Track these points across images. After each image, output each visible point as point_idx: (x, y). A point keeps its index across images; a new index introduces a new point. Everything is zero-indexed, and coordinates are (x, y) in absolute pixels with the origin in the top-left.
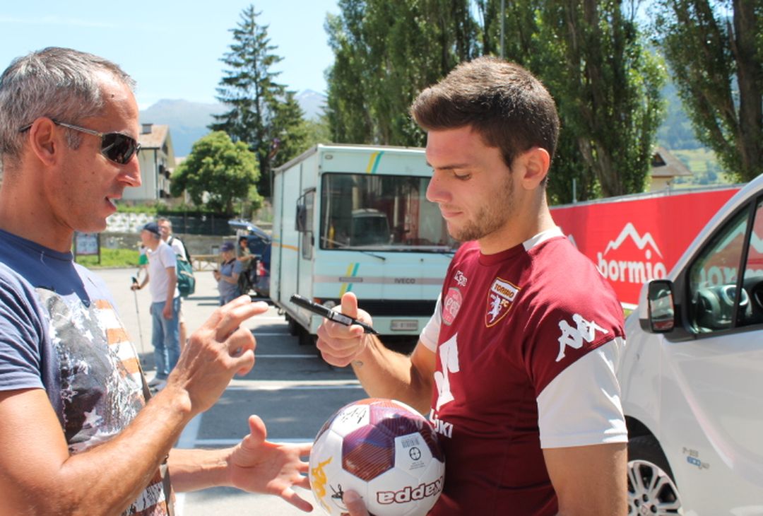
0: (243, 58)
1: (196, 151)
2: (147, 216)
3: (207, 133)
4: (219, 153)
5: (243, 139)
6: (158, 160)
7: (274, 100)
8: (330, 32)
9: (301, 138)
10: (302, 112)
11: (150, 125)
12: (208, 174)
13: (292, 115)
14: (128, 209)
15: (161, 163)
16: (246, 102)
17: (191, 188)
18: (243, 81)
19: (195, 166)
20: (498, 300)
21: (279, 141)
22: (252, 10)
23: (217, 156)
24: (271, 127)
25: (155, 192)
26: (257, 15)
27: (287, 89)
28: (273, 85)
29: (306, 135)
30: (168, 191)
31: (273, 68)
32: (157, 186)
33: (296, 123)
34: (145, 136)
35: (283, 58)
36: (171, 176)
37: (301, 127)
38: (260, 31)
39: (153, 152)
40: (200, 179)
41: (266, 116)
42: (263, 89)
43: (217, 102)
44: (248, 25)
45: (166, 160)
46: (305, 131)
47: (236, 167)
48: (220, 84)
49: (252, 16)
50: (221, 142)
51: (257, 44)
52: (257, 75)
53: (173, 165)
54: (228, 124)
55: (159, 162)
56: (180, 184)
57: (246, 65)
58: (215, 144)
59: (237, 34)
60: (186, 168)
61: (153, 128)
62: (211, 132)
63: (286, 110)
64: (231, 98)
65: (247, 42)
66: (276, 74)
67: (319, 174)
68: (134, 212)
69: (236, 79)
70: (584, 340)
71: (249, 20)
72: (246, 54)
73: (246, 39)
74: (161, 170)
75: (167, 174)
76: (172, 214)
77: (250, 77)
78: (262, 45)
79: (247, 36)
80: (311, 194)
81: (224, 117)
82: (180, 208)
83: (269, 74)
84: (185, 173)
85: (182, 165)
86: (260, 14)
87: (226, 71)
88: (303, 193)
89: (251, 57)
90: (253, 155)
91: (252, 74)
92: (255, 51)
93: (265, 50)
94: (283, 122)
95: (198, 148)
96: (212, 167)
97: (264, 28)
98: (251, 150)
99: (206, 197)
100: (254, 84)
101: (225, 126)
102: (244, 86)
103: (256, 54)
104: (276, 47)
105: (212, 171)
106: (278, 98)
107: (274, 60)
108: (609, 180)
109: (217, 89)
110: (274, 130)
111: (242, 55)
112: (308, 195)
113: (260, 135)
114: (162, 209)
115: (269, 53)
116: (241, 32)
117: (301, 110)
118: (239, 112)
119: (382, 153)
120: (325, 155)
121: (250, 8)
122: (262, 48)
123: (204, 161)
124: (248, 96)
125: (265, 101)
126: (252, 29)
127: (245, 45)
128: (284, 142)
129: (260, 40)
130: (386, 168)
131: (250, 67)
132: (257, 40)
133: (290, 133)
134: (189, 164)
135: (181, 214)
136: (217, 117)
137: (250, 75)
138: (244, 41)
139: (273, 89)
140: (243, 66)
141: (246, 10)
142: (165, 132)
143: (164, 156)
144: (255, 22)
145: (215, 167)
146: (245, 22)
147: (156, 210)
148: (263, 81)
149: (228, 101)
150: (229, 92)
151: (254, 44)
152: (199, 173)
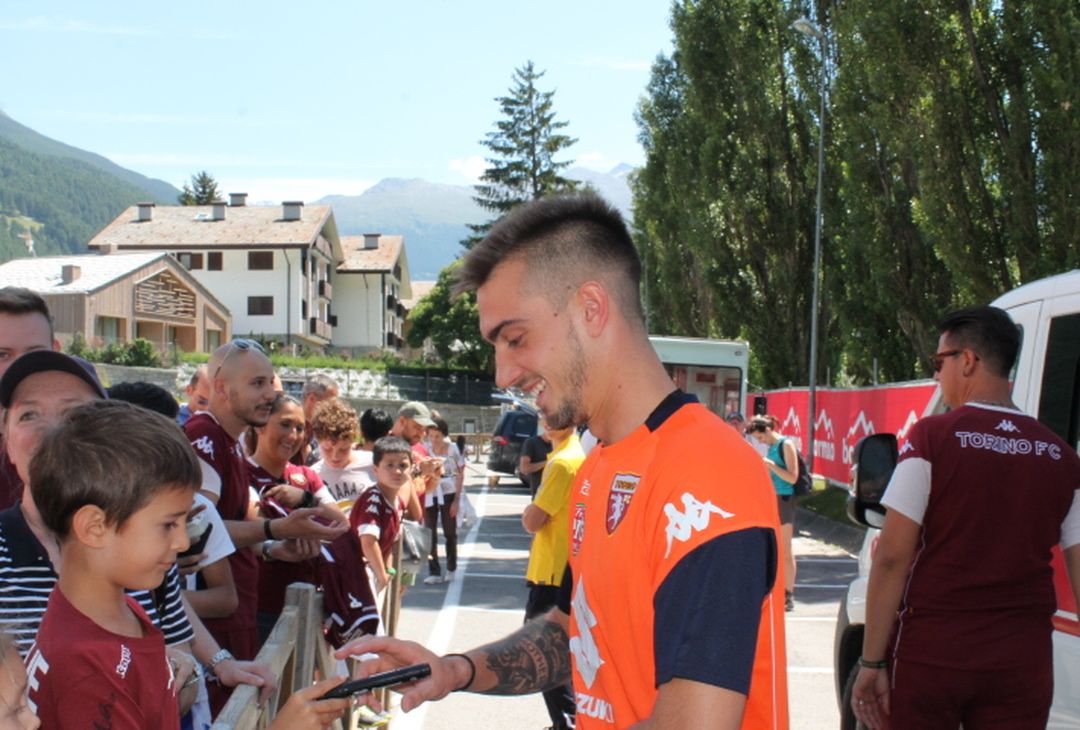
0: (515, 140)
1: (443, 281)
2: (373, 374)
6: (387, 288)
11: (377, 236)
12: (461, 315)
14: (346, 364)
15: (391, 294)
17: (437, 336)
18: (514, 174)
19: (443, 303)
22: (530, 69)
25: (381, 336)
26: (537, 77)
28: (560, 181)
30: (398, 333)
31: (559, 156)
32: (384, 328)
34: (369, 252)
35: (577, 140)
36: (409, 317)
38: (542, 101)
39: (380, 276)
40: (449, 322)
42: (544, 186)
43: (475, 204)
44: (523, 91)
45: (398, 287)
48: (482, 178)
49: (529, 78)
51: (536, 120)
52: (537, 164)
53: (410, 296)
55: (388, 292)
56: (420, 328)
57: (519, 152)
59: (508, 104)
60: (430, 305)
61: (380, 239)
64: (497, 200)
65: (522, 116)
66: (563, 165)
68: (354, 368)
69: (506, 171)
71: (526, 85)
72: (520, 134)
73: (521, 112)
74: (391, 303)
75: (401, 311)
76: (409, 371)
77: (526, 170)
79: (521, 108)
82: (419, 363)
83: (555, 165)
84: (428, 314)
85: (424, 301)
86: (542, 74)
87: (492, 161)
89: (527, 139)
91: (529, 164)
92: (534, 130)
93: (550, 129)
95: (448, 277)
96: (467, 305)
97: (548, 96)
99: (457, 345)
100: (531, 179)
102: (515, 182)
103: (536, 134)
104: (565, 124)
105: (469, 311)
107: (562, 143)
109: (477, 188)
111: (513, 136)
114: (392, 363)
115: (556, 132)
116: (514, 102)
121: (527, 66)
122: (543, 125)
124: (522, 197)
126: (530, 97)
127: (518, 121)
129: (541, 115)
131: (524, 155)
132: (537, 114)
134: (434, 299)
135: (421, 372)
136: (476, 228)
137: (526, 165)
138: (517, 116)
139: (561, 187)
140: (515, 153)
141: (522, 70)
142: (398, 246)
143: (396, 282)
144: (534, 87)
145: (472, 306)
146: (519, 88)
147: (384, 366)
148: (543, 174)
149: (493, 205)
150: (494, 191)
151: (533, 119)
152: (448, 313)
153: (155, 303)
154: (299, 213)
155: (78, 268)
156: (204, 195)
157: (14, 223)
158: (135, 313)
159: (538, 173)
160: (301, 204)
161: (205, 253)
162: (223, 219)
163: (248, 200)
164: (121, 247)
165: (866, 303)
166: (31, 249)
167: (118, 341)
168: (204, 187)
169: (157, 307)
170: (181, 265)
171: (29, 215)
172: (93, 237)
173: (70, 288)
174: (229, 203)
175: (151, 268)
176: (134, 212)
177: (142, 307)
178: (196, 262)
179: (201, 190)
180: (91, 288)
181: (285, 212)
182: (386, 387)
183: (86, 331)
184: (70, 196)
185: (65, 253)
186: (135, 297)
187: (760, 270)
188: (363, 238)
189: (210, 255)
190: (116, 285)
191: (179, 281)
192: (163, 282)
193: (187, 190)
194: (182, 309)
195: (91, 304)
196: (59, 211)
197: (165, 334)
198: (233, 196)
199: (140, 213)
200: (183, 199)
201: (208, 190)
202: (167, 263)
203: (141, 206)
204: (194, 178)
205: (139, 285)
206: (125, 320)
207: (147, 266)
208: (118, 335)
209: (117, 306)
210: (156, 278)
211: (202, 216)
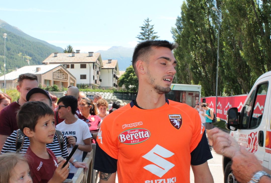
2: (110, 93)
8: (173, 33)
11: (111, 60)
12: (132, 79)
14: (104, 91)
15: (114, 74)
17: (126, 84)
19: (127, 76)
22: (148, 20)
25: (112, 84)
26: (150, 21)
30: (117, 84)
32: (113, 82)
34: (109, 64)
35: (159, 37)
36: (119, 79)
38: (151, 27)
39: (112, 70)
40: (128, 81)
44: (146, 25)
49: (148, 22)
53: (119, 75)
56: (122, 82)
59: (143, 28)
60: (124, 77)
65: (146, 31)
68: (106, 92)
71: (147, 23)
73: (146, 30)
74: (114, 76)
75: (117, 78)
76: (119, 93)
78: (151, 32)
82: (121, 90)
84: (124, 79)
85: (122, 76)
86: (151, 21)
87: (138, 42)
89: (147, 36)
92: (149, 34)
93: (153, 34)
95: (128, 70)
96: (133, 76)
97: (152, 26)
99: (130, 86)
103: (149, 36)
104: (157, 33)
105: (133, 78)
107: (156, 37)
111: (144, 36)
114: (115, 91)
116: (144, 28)
121: (147, 19)
123: (130, 74)
126: (148, 26)
129: (151, 31)
134: (125, 75)
135: (122, 93)
138: (145, 31)
140: (145, 40)
142: (116, 62)
143: (116, 71)
144: (149, 24)
146: (145, 24)
147: (113, 91)
151: (149, 32)
152: (128, 78)
153: (58, 76)
154: (92, 55)
155: (40, 68)
156: (70, 51)
157: (25, 57)
158: (53, 79)
160: (93, 52)
161: (70, 64)
162: (74, 56)
163: (80, 52)
164: (50, 63)
165: (229, 76)
166: (29, 64)
167: (49, 86)
168: (70, 49)
169: (59, 77)
170: (64, 67)
171: (28, 56)
172: (43, 61)
173: (38, 73)
174: (76, 52)
175: (57, 68)
176: (53, 55)
177: (55, 77)
178: (68, 67)
179: (69, 49)
180: (43, 73)
181: (89, 54)
182: (113, 96)
183: (42, 83)
184: (38, 51)
185: (37, 64)
186: (53, 75)
187: (204, 68)
188: (108, 61)
189: (71, 65)
190: (49, 72)
191: (64, 71)
192: (60, 71)
193: (66, 49)
194: (64, 78)
195: (43, 77)
196: (35, 54)
197: (61, 84)
198: (77, 51)
199: (55, 55)
200: (65, 51)
201: (71, 49)
202: (61, 67)
203: (55, 53)
204: (67, 46)
205: (54, 72)
206: (51, 80)
207: (56, 67)
208: (49, 84)
209: (49, 77)
210: (58, 70)
211: (69, 55)
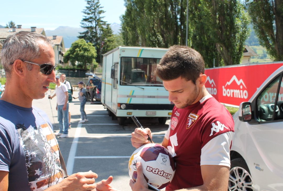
0: (90, 11)
1: (73, 46)
3: (77, 39)
4: (81, 47)
5: (91, 42)
6: (59, 49)
7: (102, 27)
8: (125, 1)
9: (112, 41)
10: (113, 31)
11: (56, 36)
12: (77, 55)
13: (109, 32)
15: (60, 50)
16: (91, 28)
17: (71, 60)
18: (90, 20)
19: (73, 52)
20: (191, 120)
21: (104, 42)
23: (81, 48)
24: (101, 37)
25: (58, 61)
27: (107, 23)
28: (102, 21)
29: (114, 40)
30: (62, 61)
31: (101, 15)
32: (58, 59)
33: (110, 36)
34: (54, 40)
35: (105, 12)
36: (64, 55)
37: (112, 37)
38: (97, 1)
39: (57, 46)
40: (74, 57)
41: (99, 33)
42: (98, 23)
43: (81, 27)
45: (62, 49)
46: (114, 39)
47: (88, 52)
48: (82, 21)
50: (82, 43)
51: (96, 6)
52: (96, 17)
53: (65, 51)
54: (85, 36)
55: (59, 50)
56: (67, 58)
58: (80, 44)
59: (88, 2)
60: (69, 52)
61: (57, 37)
62: (79, 39)
63: (106, 31)
64: (86, 26)
65: (92, 5)
66: (103, 17)
67: (120, 57)
69: (88, 19)
70: (220, 130)
72: (91, 10)
73: (92, 4)
74: (60, 53)
75: (62, 55)
76: (64, 69)
77: (93, 19)
78: (98, 7)
79: (92, 3)
80: (117, 64)
81: (83, 33)
82: (67, 67)
83: (100, 17)
84: (69, 54)
85: (68, 51)
87: (84, 16)
88: (114, 64)
89: (93, 11)
90: (94, 47)
91: (94, 17)
92: (95, 8)
93: (99, 8)
94: (106, 35)
95: (74, 45)
96: (79, 52)
98: (93, 46)
99: (77, 63)
100: (94, 21)
101: (84, 36)
102: (91, 22)
103: (95, 10)
104: (103, 7)
105: (79, 54)
106: (103, 26)
107: (102, 12)
108: (227, 59)
109: (81, 23)
110: (102, 38)
111: (90, 10)
112: (116, 65)
113: (97, 40)
114: (60, 68)
115: (100, 9)
116: (90, 2)
117: (112, 31)
118: (89, 31)
119: (143, 49)
120: (122, 50)
123: (76, 50)
124: (92, 26)
125: (99, 28)
126: (94, 0)
127: (91, 6)
128: (106, 43)
129: (97, 5)
130: (144, 55)
131: (93, 15)
133: (108, 39)
134: (70, 51)
135: (67, 69)
136: (81, 33)
137: (93, 18)
138: (91, 5)
139: (102, 23)
140: (91, 15)
142: (61, 39)
143: (61, 48)
145: (80, 52)
147: (58, 68)
148: (98, 20)
149: (85, 27)
150: (85, 24)
151: (95, 6)
152: (74, 54)
154: (35, 30)
156: (12, 27)
159: (96, 19)
160: (35, 28)
162: (14, 31)
168: (12, 25)
174: (17, 27)
179: (11, 25)
181: (32, 30)
182: (58, 74)
188: (52, 37)
193: (7, 25)
204: (9, 22)
211: (10, 31)
